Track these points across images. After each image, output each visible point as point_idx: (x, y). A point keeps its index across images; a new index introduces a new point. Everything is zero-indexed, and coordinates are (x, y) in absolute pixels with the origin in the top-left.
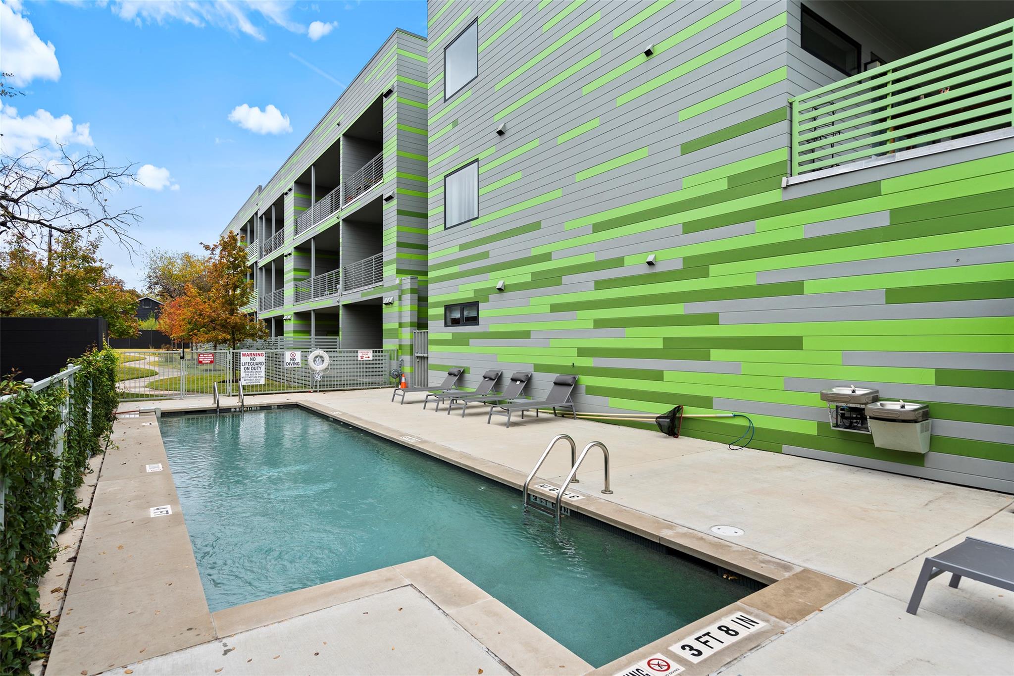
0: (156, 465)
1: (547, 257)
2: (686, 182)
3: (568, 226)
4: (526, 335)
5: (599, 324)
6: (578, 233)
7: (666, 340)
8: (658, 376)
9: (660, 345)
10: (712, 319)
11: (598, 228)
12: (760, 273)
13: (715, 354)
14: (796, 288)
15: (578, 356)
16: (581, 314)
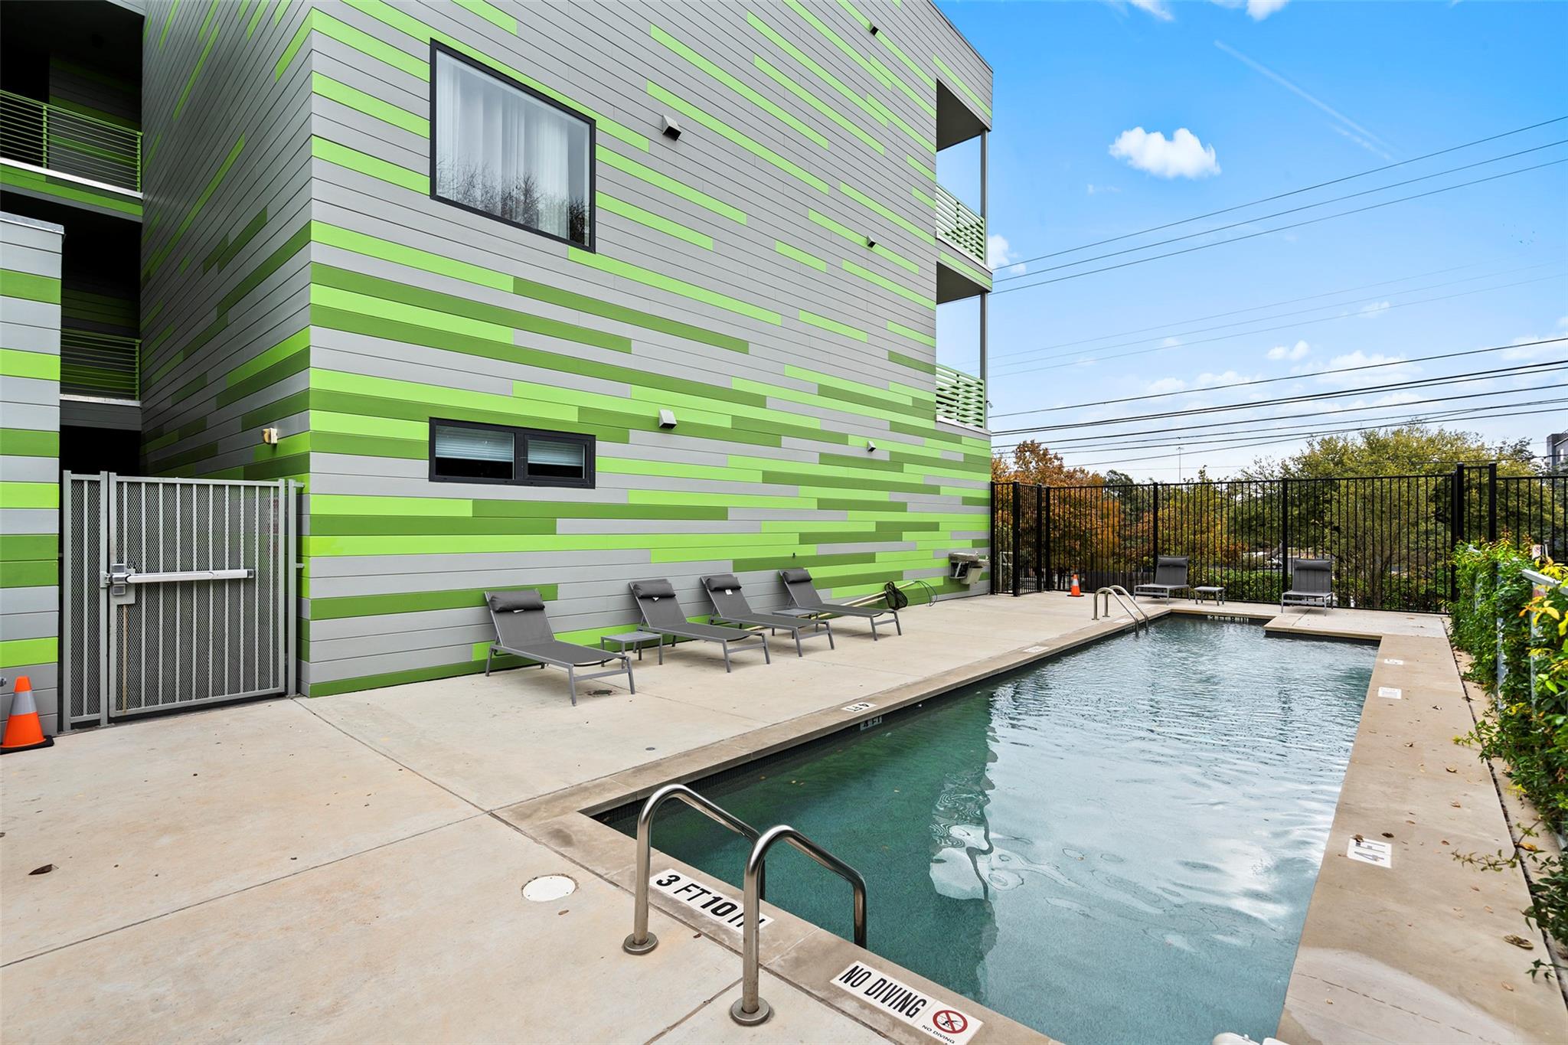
0: (1386, 696)
1: (759, 401)
2: (892, 386)
3: (789, 371)
4: (721, 513)
5: (824, 504)
6: (799, 386)
7: (879, 524)
8: (870, 558)
9: (872, 528)
10: (902, 507)
11: (825, 391)
12: (927, 477)
13: (906, 535)
14: (934, 490)
15: (800, 544)
16: (804, 490)
